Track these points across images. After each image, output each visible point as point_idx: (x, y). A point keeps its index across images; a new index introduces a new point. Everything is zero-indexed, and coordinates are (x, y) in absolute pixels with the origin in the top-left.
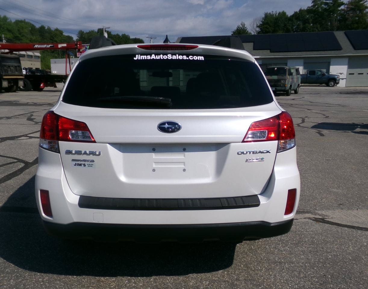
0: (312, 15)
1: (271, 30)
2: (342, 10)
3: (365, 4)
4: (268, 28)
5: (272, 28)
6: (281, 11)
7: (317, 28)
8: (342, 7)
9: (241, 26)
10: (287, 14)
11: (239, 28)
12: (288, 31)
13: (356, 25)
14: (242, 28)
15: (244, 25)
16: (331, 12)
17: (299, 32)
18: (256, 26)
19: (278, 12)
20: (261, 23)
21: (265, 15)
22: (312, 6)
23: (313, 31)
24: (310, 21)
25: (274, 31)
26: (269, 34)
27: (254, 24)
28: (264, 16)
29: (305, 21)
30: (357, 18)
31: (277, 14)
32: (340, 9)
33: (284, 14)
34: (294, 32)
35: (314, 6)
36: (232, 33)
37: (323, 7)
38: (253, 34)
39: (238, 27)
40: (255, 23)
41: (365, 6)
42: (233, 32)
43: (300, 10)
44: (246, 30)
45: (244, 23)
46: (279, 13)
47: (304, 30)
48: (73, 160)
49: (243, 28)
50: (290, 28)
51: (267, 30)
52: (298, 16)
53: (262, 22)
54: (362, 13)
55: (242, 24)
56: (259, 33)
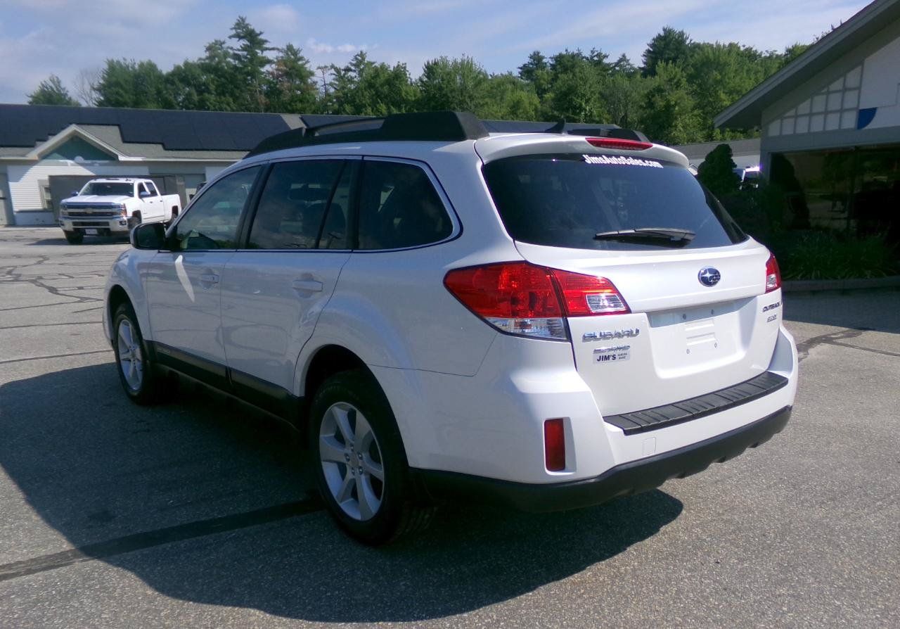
0: (212, 76)
1: (129, 101)
2: (269, 73)
3: (307, 66)
4: (121, 96)
5: (131, 97)
6: (145, 60)
7: (228, 104)
8: (267, 68)
9: (51, 84)
10: (159, 68)
11: (46, 89)
12: (168, 105)
13: (299, 105)
14: (55, 89)
15: (59, 82)
16: (248, 74)
17: (193, 108)
18: (89, 87)
19: (138, 62)
20: (102, 81)
21: (109, 66)
22: (207, 58)
23: (221, 109)
24: (211, 88)
25: (136, 104)
26: (126, 108)
27: (83, 84)
28: (106, 67)
29: (202, 89)
30: (299, 92)
31: (137, 67)
32: (263, 70)
33: (152, 67)
34: (182, 107)
35: (211, 58)
36: (30, 99)
37: (229, 62)
38: (84, 104)
39: (43, 85)
40: (86, 82)
41: (308, 69)
42: (32, 96)
43: (186, 64)
44: (66, 94)
45: (57, 77)
46: (142, 65)
47: (202, 105)
48: (596, 351)
49: (57, 89)
50: (171, 98)
51: (121, 99)
52: (183, 76)
53: (103, 78)
54: (305, 83)
55: (53, 81)
56: (101, 103)
